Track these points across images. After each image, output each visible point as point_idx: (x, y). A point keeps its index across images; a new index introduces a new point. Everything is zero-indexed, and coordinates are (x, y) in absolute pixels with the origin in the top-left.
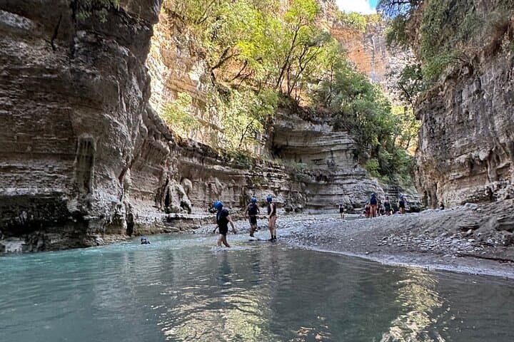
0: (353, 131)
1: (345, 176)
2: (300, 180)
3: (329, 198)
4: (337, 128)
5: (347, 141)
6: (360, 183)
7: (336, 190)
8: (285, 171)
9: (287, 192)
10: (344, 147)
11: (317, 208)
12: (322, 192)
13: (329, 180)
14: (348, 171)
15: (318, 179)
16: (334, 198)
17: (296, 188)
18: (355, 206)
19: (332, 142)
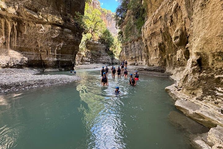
0: (106, 44)
1: (103, 55)
2: (94, 56)
3: (99, 60)
4: (102, 43)
5: (104, 47)
6: (106, 57)
7: (101, 58)
8: (91, 53)
9: (91, 58)
10: (104, 48)
11: (96, 62)
12: (98, 59)
13: (100, 56)
14: (104, 54)
15: (97, 56)
16: (100, 60)
17: (93, 57)
18: (105, 63)
19: (101, 46)
